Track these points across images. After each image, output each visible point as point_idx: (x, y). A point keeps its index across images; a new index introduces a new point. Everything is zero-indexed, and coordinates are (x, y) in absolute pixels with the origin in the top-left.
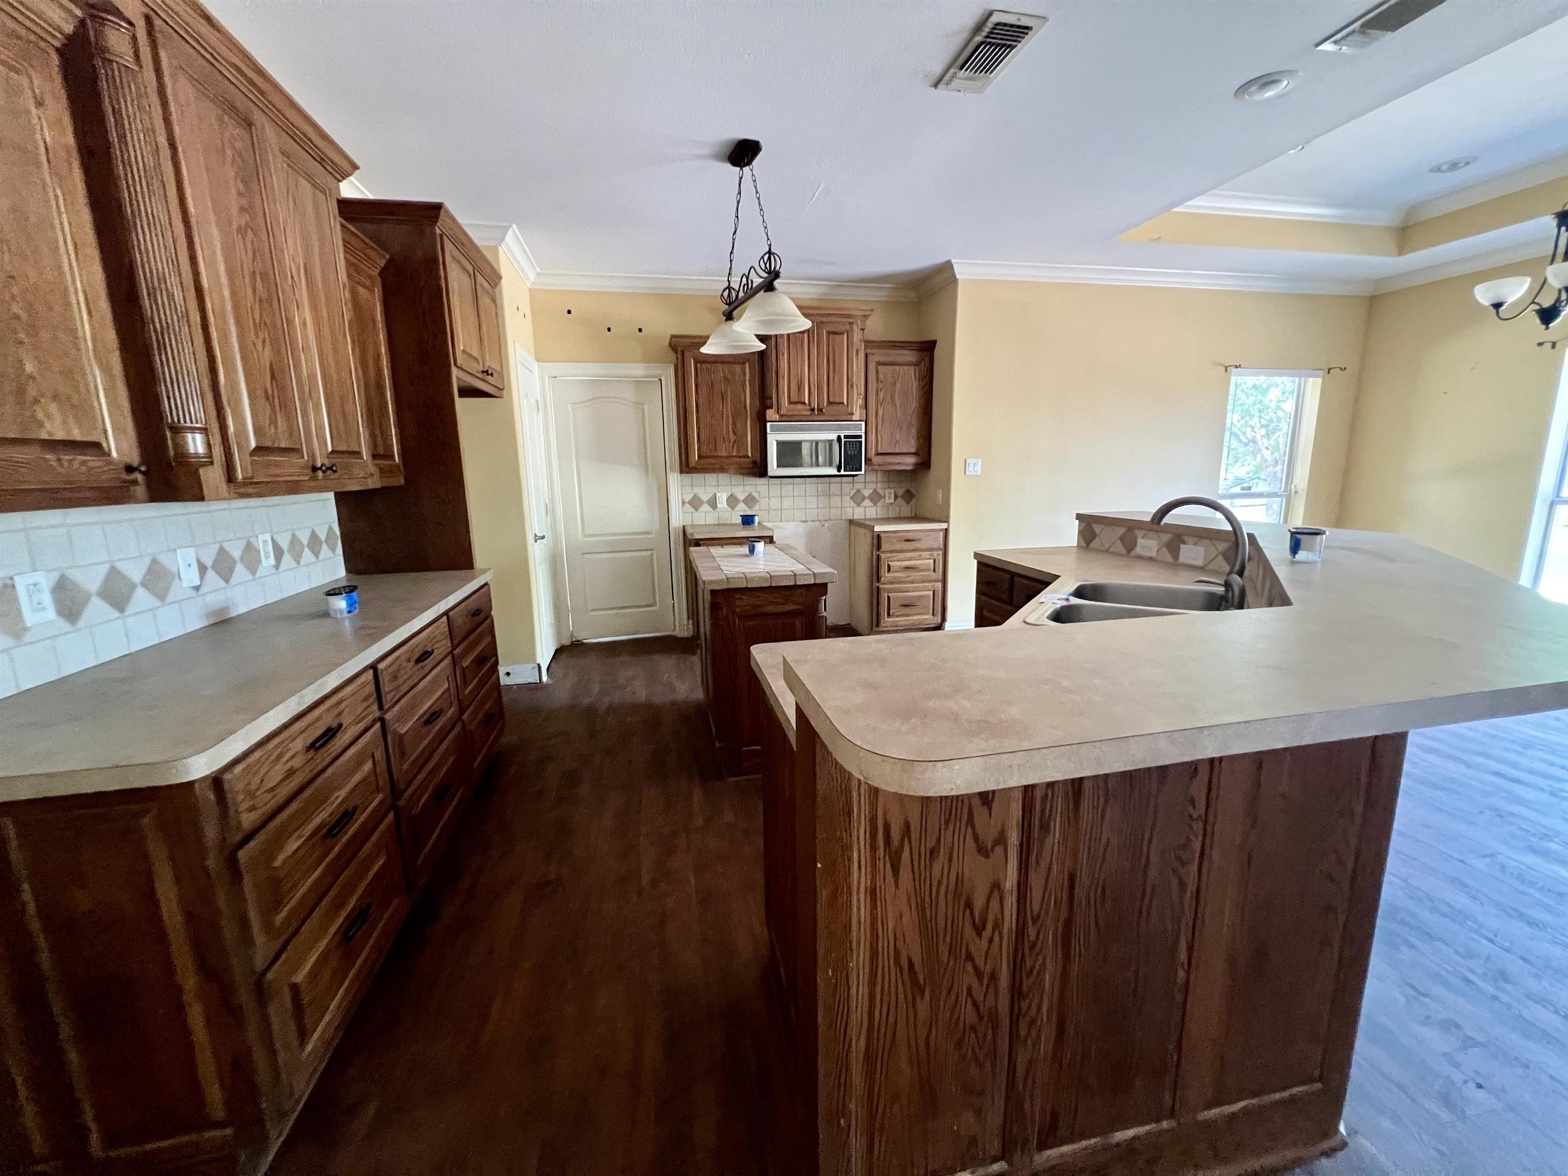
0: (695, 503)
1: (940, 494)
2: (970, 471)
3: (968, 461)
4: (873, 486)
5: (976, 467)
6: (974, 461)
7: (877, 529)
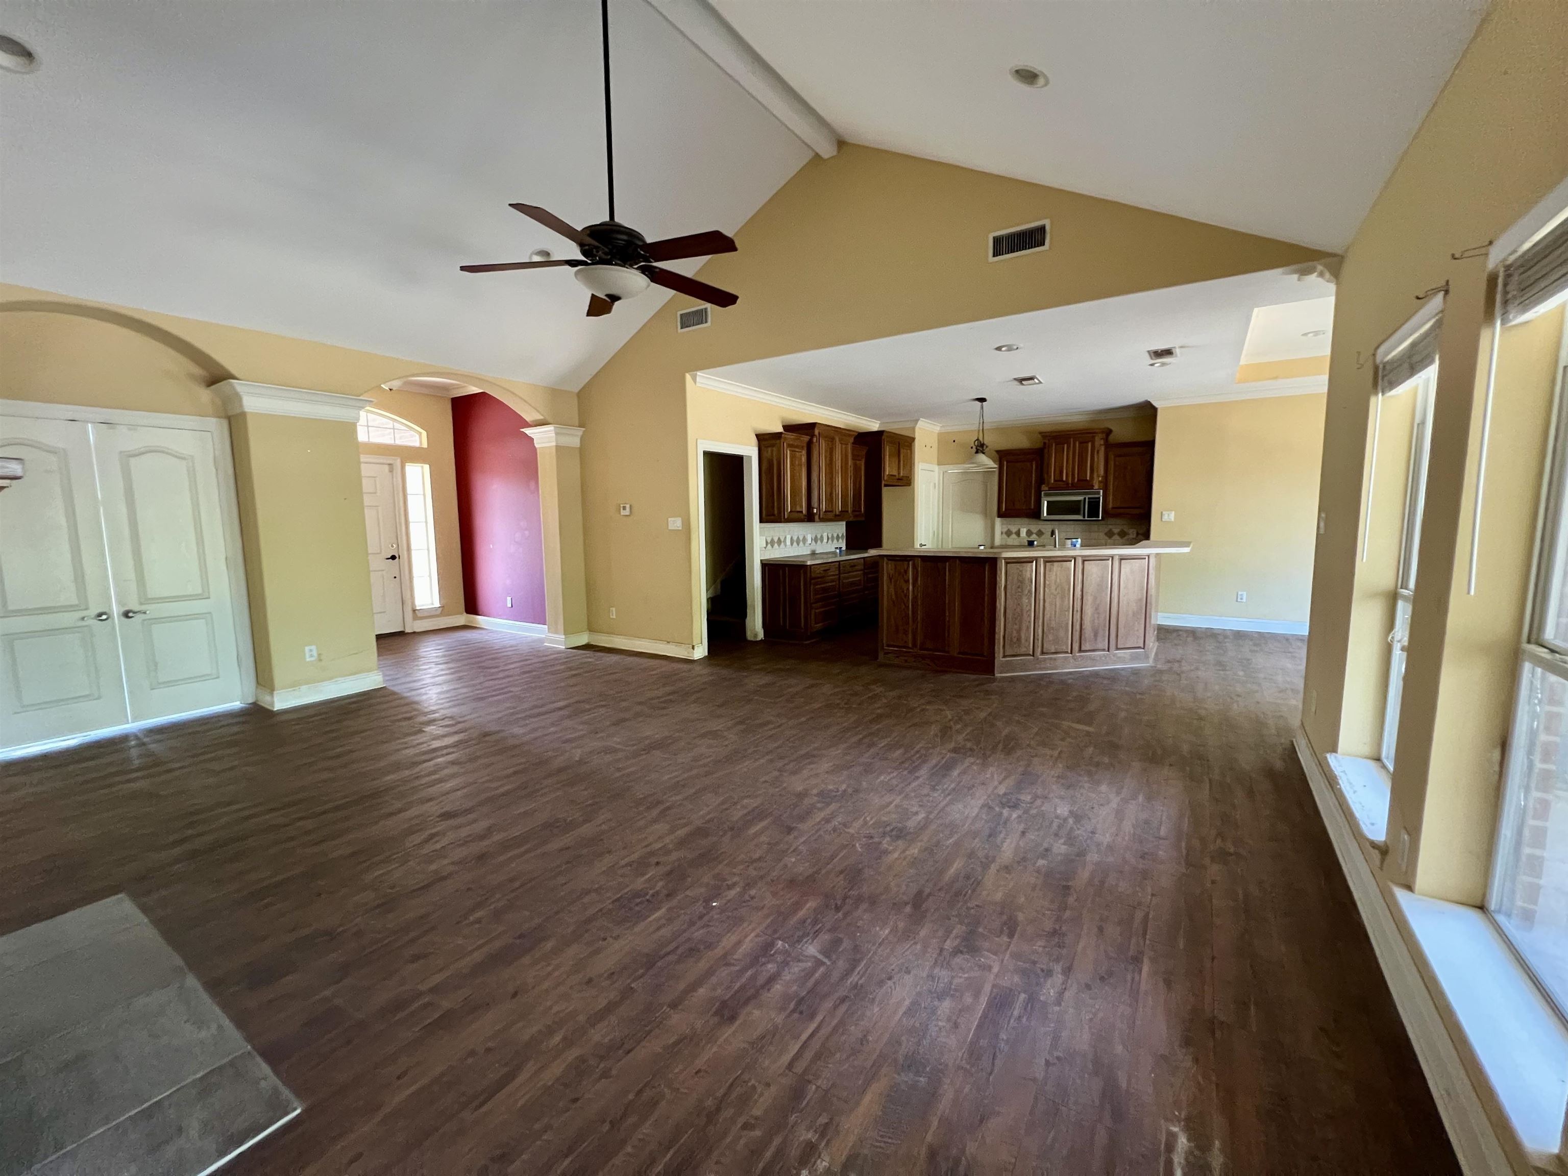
0: (1009, 533)
2: (1165, 518)
3: (1164, 513)
4: (1120, 527)
5: (1169, 517)
6: (1168, 513)
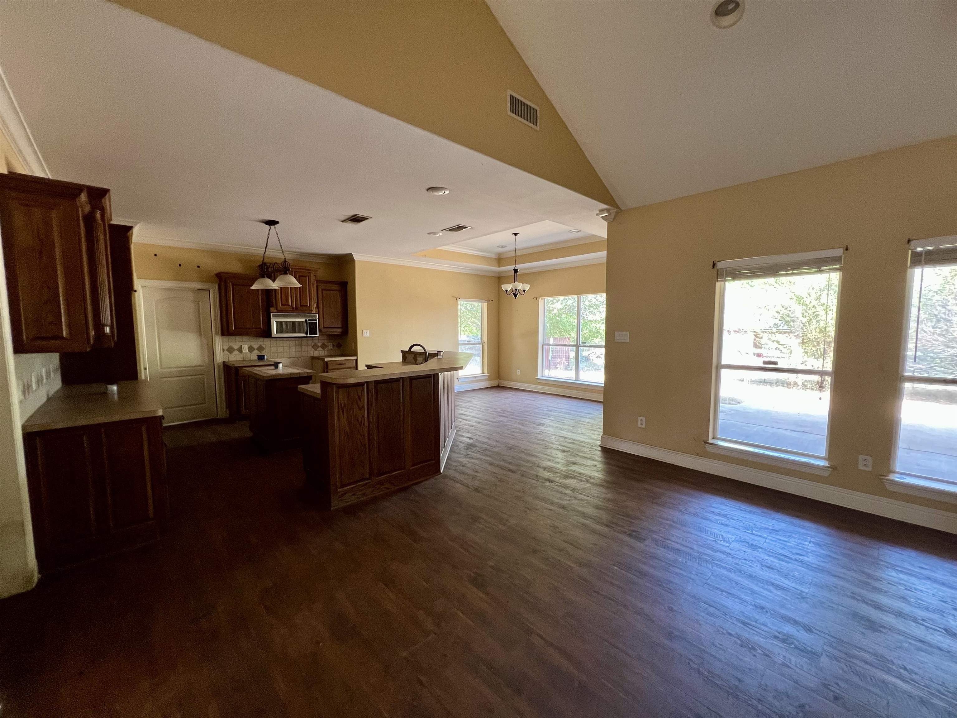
0: (230, 350)
1: (353, 344)
2: (365, 335)
3: (364, 331)
4: (323, 341)
5: (367, 334)
6: (366, 331)
7: (326, 360)
